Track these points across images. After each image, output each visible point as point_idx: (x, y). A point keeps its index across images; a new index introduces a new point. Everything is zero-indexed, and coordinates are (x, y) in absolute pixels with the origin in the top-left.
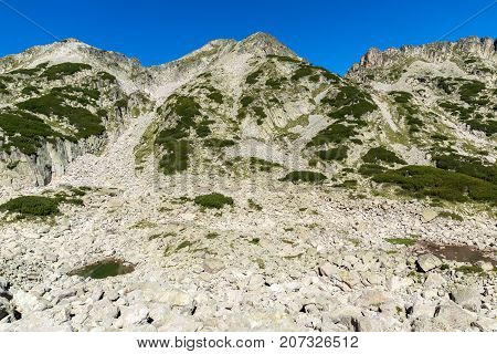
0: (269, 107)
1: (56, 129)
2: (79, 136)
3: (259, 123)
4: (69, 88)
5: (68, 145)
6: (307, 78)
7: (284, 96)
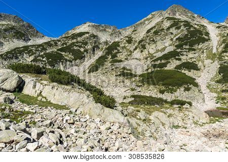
0: (149, 44)
1: (66, 57)
2: (73, 60)
3: (142, 51)
4: (77, 42)
5: (68, 63)
6: (174, 28)
7: (158, 38)
